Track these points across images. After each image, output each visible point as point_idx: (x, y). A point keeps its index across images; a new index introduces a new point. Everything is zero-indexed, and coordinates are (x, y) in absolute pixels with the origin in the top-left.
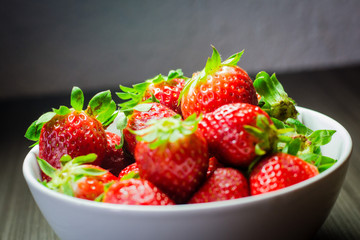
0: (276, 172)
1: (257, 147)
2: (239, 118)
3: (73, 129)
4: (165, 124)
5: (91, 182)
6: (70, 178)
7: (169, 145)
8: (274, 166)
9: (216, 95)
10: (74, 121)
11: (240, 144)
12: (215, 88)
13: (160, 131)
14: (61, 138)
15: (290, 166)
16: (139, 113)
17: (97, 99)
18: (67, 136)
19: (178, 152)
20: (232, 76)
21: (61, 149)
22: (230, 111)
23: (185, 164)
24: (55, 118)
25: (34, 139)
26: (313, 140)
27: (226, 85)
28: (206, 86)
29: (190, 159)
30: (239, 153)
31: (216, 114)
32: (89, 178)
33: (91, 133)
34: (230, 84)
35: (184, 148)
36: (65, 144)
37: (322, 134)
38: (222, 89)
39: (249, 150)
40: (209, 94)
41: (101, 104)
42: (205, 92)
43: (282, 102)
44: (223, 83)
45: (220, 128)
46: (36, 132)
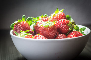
0: (74, 34)
1: (69, 29)
2: (65, 22)
3: (23, 25)
4: (47, 23)
5: (29, 36)
6: (23, 35)
7: (48, 27)
8: (74, 33)
9: (58, 18)
10: (23, 23)
11: (65, 28)
12: (58, 17)
13: (46, 24)
14: (20, 27)
15: (77, 33)
16: (38, 23)
17: (29, 19)
18: (21, 27)
19: (51, 29)
20: (62, 14)
21: (20, 30)
22: (62, 21)
23: (52, 32)
24: (18, 23)
25: (12, 28)
26: (81, 30)
27: (60, 16)
28: (55, 16)
29: (53, 31)
30: (65, 30)
31: (59, 21)
32: (28, 35)
33: (27, 26)
34: (61, 16)
35: (52, 28)
36: (21, 29)
37: (83, 29)
38: (59, 17)
39: (67, 30)
40: (56, 18)
41: (29, 20)
42: (55, 18)
43: (72, 22)
44: (59, 16)
45: (60, 24)
46: (13, 26)
